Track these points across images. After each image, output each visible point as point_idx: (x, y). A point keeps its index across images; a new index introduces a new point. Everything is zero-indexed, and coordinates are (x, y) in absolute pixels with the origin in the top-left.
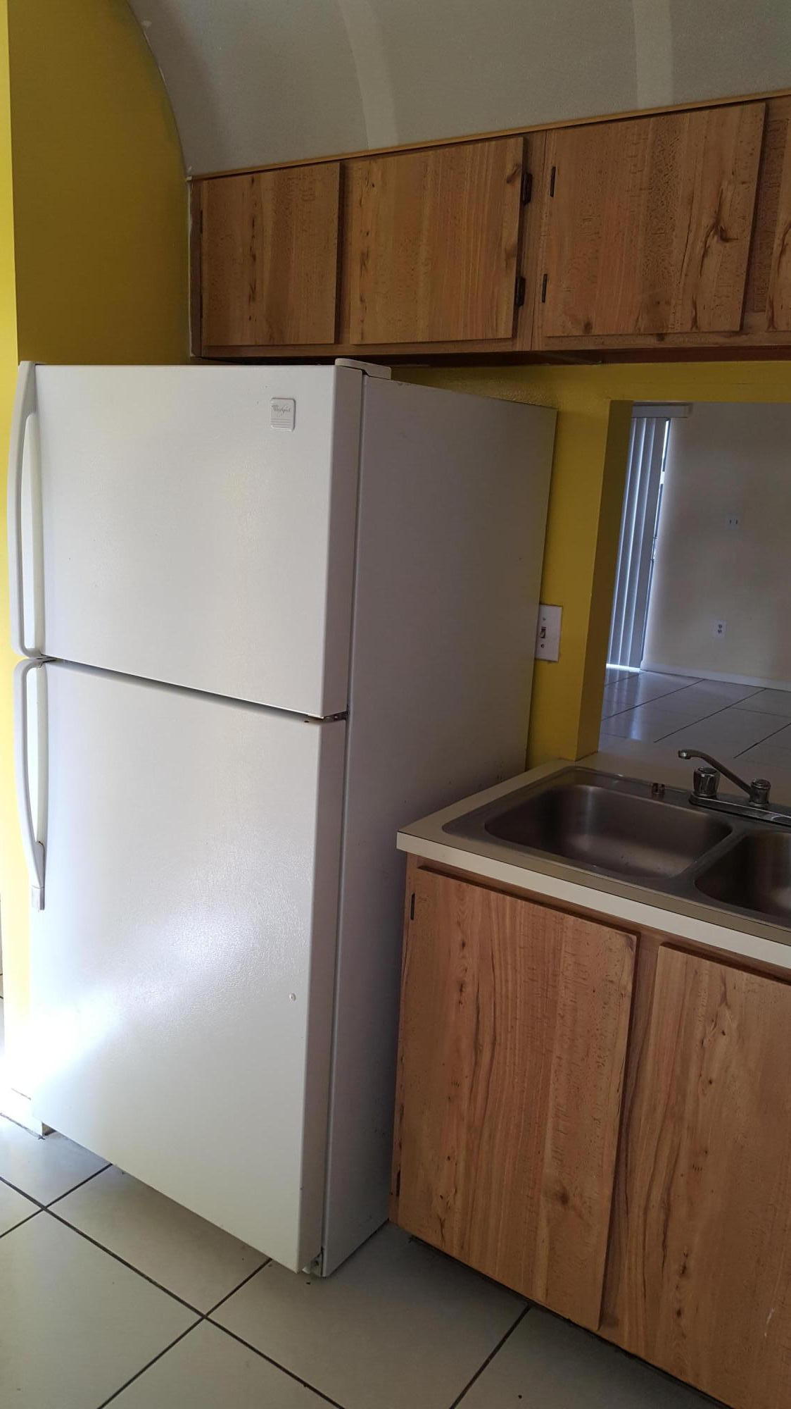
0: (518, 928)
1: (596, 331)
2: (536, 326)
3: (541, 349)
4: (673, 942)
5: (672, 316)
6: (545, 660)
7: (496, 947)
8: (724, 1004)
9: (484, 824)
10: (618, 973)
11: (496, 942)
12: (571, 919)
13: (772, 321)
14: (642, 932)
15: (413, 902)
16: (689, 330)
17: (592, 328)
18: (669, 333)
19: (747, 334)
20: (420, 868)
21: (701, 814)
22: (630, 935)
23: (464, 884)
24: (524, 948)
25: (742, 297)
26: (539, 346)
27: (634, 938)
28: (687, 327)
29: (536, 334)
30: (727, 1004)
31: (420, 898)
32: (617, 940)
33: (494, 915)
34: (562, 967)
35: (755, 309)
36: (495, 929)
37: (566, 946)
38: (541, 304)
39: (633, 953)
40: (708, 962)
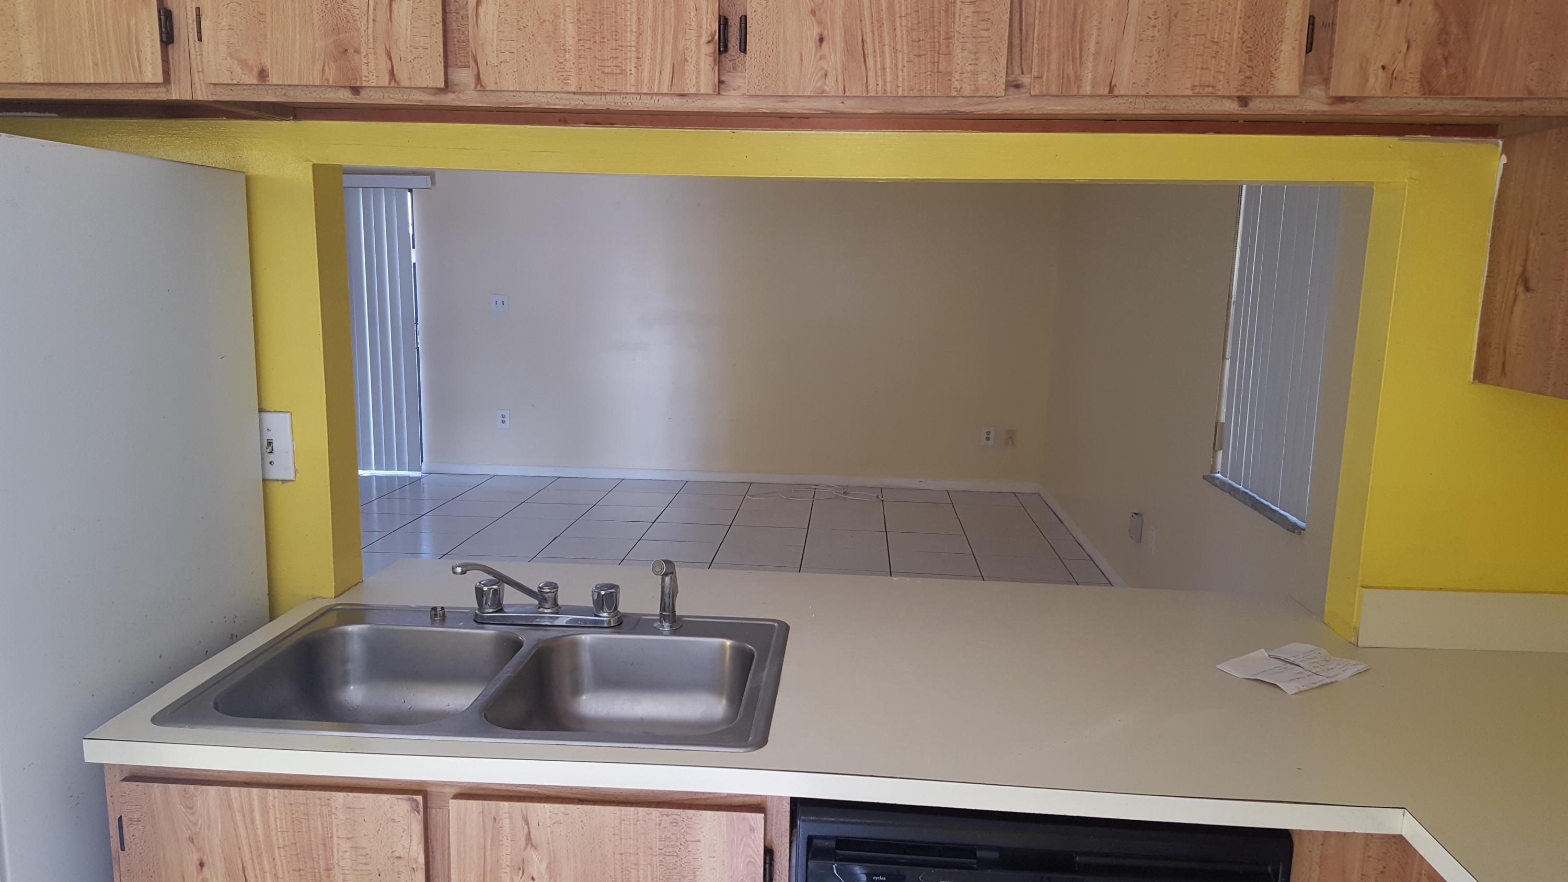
0: (273, 826)
1: (274, 79)
2: (195, 70)
3: (206, 99)
4: (466, 792)
5: (364, 67)
6: (278, 480)
7: (247, 856)
8: (529, 845)
9: (211, 703)
10: (406, 846)
11: (246, 849)
12: (340, 797)
13: (478, 78)
14: (428, 789)
15: (121, 827)
16: (387, 84)
17: (268, 76)
18: (365, 87)
19: (454, 92)
20: (122, 781)
21: (489, 632)
22: (415, 797)
23: (192, 787)
24: (285, 846)
25: (442, 50)
26: (202, 95)
27: (420, 798)
28: (385, 80)
29: (197, 79)
30: (532, 845)
31: (131, 820)
32: (400, 805)
33: (239, 817)
34: (336, 857)
35: (459, 64)
36: (243, 833)
37: (337, 831)
38: (197, 43)
39: (420, 817)
40: (506, 803)
